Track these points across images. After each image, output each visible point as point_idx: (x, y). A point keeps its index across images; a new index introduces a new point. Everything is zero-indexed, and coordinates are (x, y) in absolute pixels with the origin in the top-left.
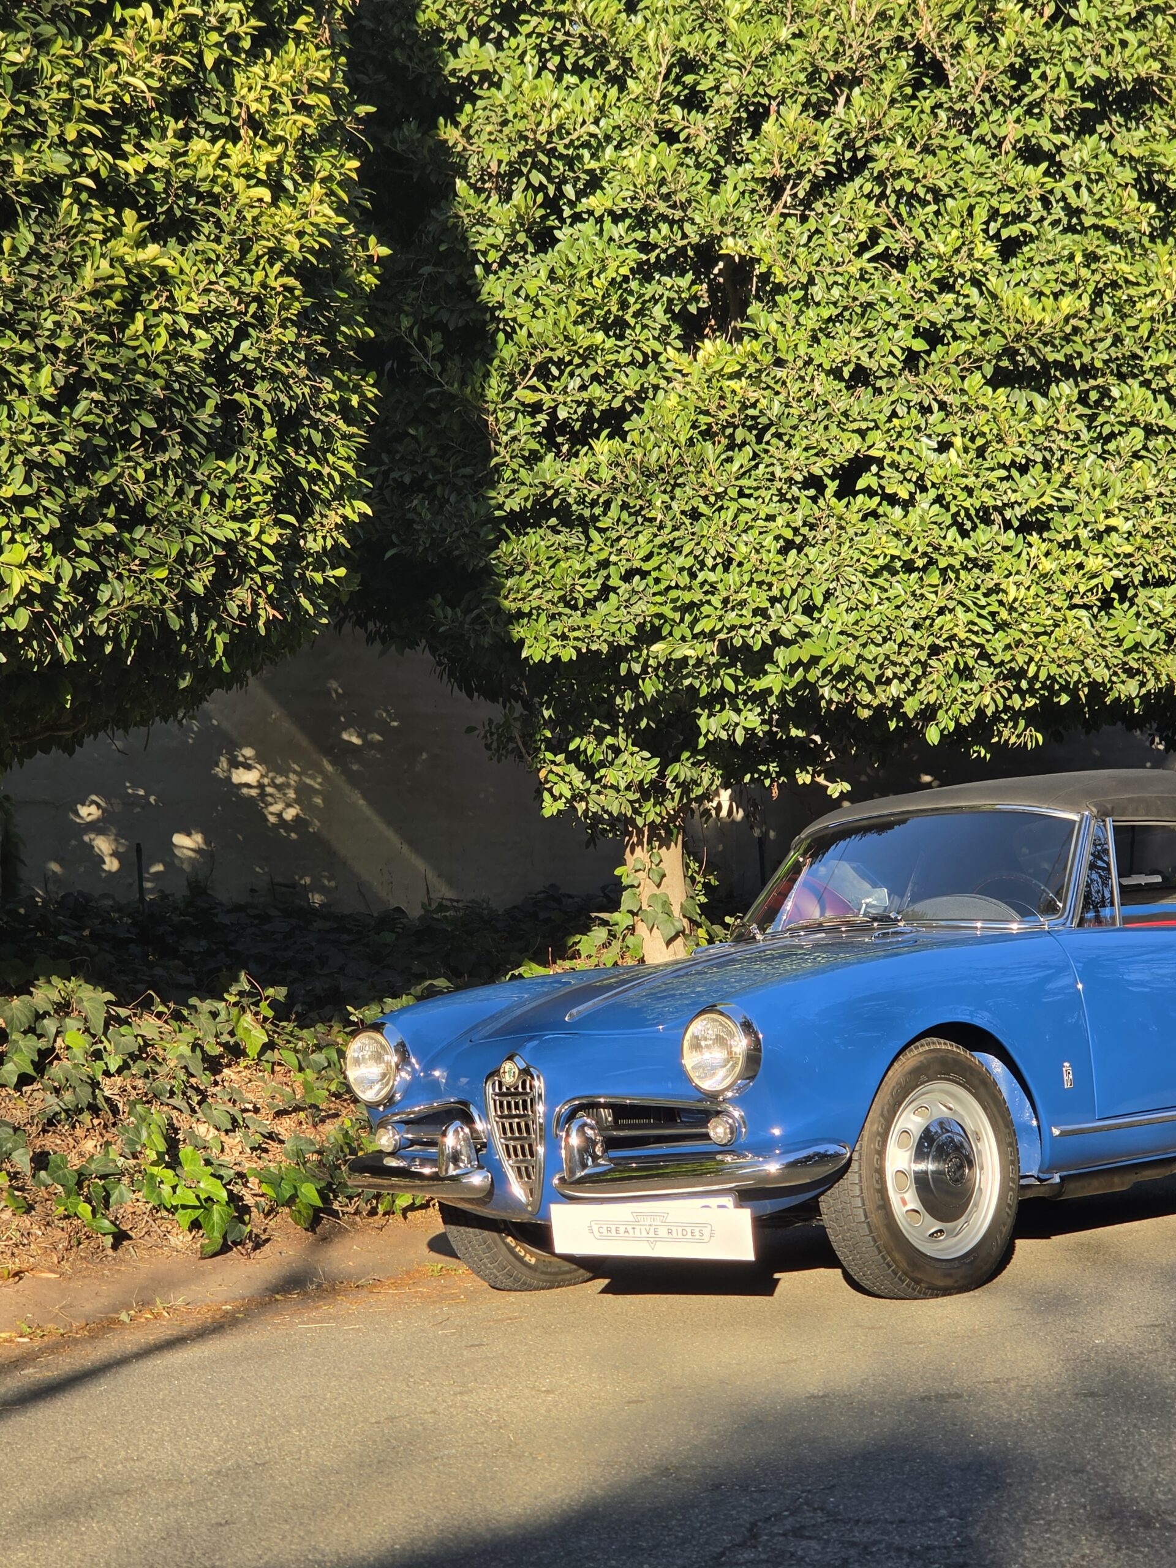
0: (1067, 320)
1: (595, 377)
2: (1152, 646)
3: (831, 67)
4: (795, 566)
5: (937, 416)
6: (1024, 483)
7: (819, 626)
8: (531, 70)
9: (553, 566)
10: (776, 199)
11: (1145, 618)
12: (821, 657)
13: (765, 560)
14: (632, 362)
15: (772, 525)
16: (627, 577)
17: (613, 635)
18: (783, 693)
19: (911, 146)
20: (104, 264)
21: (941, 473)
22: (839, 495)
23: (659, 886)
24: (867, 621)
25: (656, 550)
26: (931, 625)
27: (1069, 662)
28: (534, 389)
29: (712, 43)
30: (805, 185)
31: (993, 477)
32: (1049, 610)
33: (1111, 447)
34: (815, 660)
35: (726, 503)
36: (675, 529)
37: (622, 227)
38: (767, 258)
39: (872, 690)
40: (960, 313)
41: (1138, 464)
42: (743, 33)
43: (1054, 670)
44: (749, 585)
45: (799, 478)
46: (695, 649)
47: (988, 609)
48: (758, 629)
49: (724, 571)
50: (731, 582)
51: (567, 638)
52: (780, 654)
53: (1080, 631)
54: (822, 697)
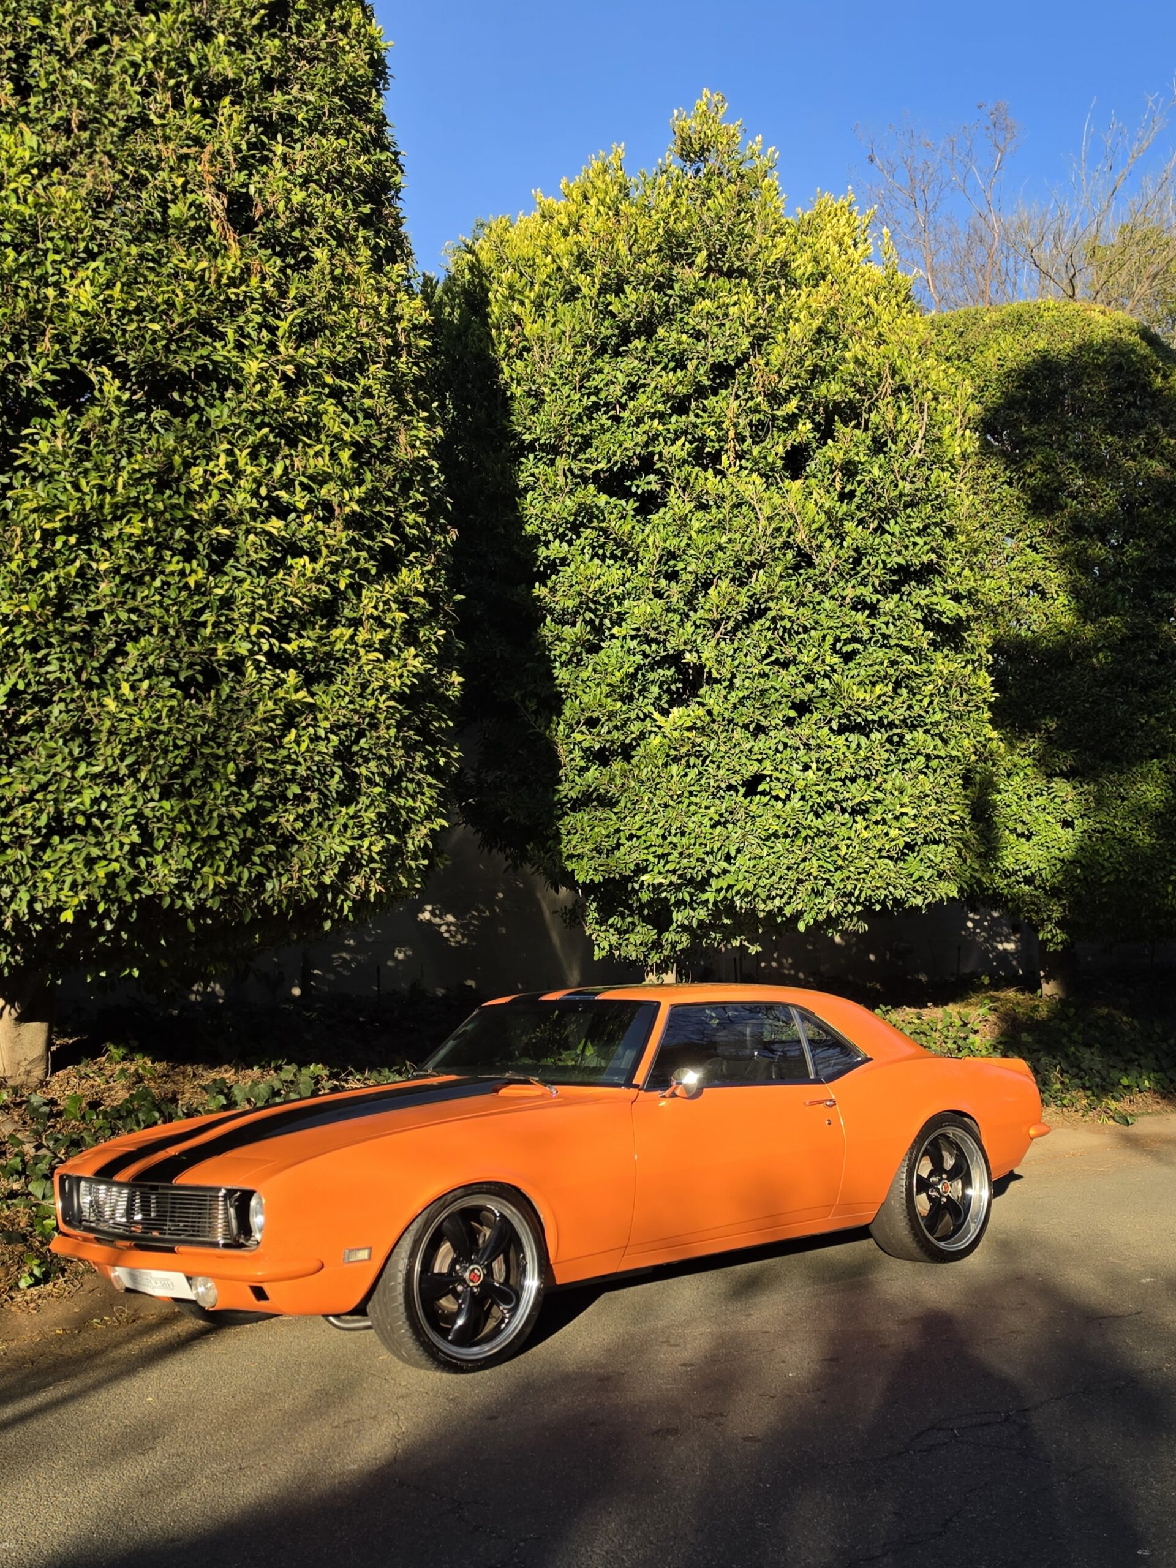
0: (879, 697)
1: (616, 727)
2: (929, 879)
3: (747, 558)
4: (720, 835)
5: (802, 752)
6: (854, 787)
8: (587, 557)
10: (717, 630)
11: (925, 863)
14: (638, 717)
15: (708, 811)
16: (631, 837)
18: (715, 903)
19: (792, 601)
20: (270, 704)
21: (803, 783)
22: (745, 796)
28: (583, 733)
29: (683, 544)
30: (731, 624)
31: (833, 785)
33: (906, 767)
34: (730, 887)
35: (683, 799)
36: (655, 813)
37: (635, 642)
38: (709, 664)
39: (764, 902)
40: (818, 693)
41: (921, 777)
42: (699, 540)
43: (869, 892)
45: (723, 785)
46: (666, 878)
47: (831, 859)
48: (699, 868)
49: (681, 836)
50: (684, 843)
51: (598, 870)
52: (713, 882)
53: (885, 871)
54: (736, 906)
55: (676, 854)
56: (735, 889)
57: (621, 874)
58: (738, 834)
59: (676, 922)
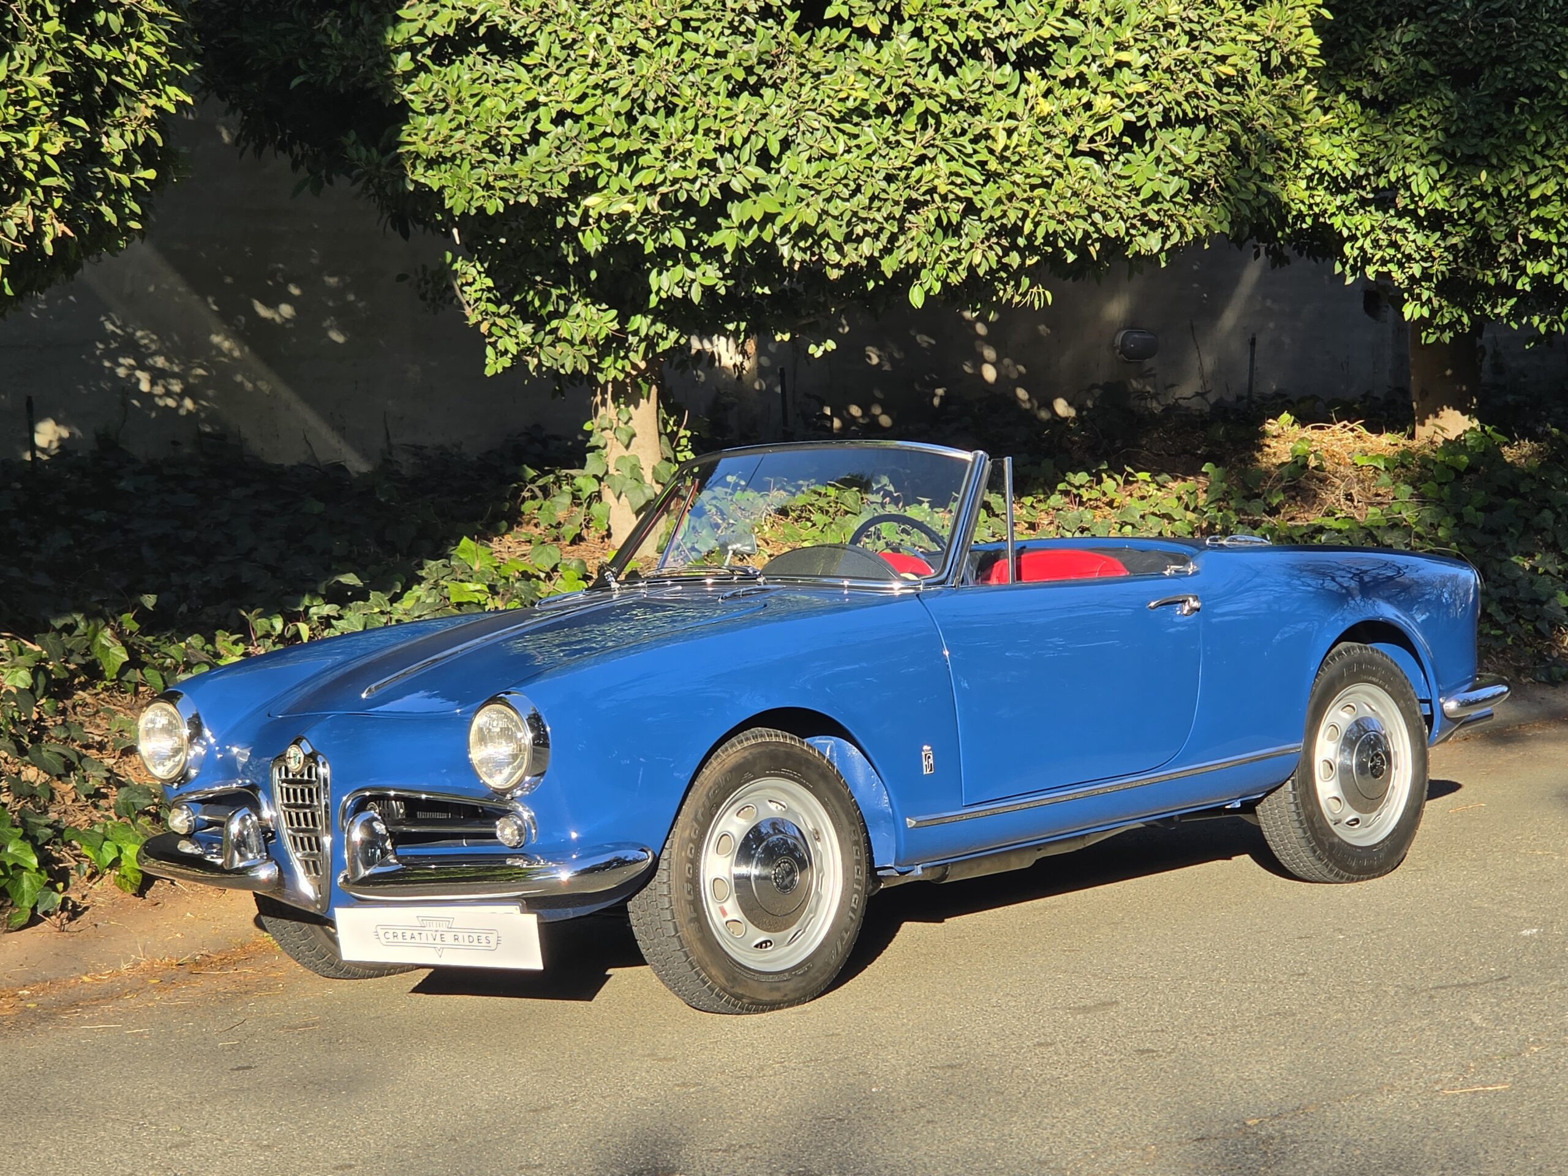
2: (1172, 197)
4: (747, 111)
6: (1021, 10)
7: (778, 176)
9: (477, 104)
11: (1166, 165)
12: (780, 214)
13: (714, 104)
15: (722, 62)
16: (560, 119)
17: (544, 186)
18: (739, 251)
21: (918, 2)
22: (799, 29)
23: (627, 447)
24: (833, 173)
25: (590, 91)
26: (907, 177)
27: (1071, 217)
31: (981, 7)
32: (1048, 158)
34: (769, 218)
35: (670, 37)
36: (611, 67)
39: (839, 248)
43: (1053, 226)
44: (694, 132)
45: (754, 8)
46: (635, 203)
47: (976, 158)
48: (705, 181)
49: (667, 116)
50: (672, 130)
51: (493, 188)
52: (733, 208)
53: (1086, 181)
54: (782, 257)
55: (656, 150)
56: (780, 222)
57: (541, 196)
58: (784, 109)
59: (658, 293)
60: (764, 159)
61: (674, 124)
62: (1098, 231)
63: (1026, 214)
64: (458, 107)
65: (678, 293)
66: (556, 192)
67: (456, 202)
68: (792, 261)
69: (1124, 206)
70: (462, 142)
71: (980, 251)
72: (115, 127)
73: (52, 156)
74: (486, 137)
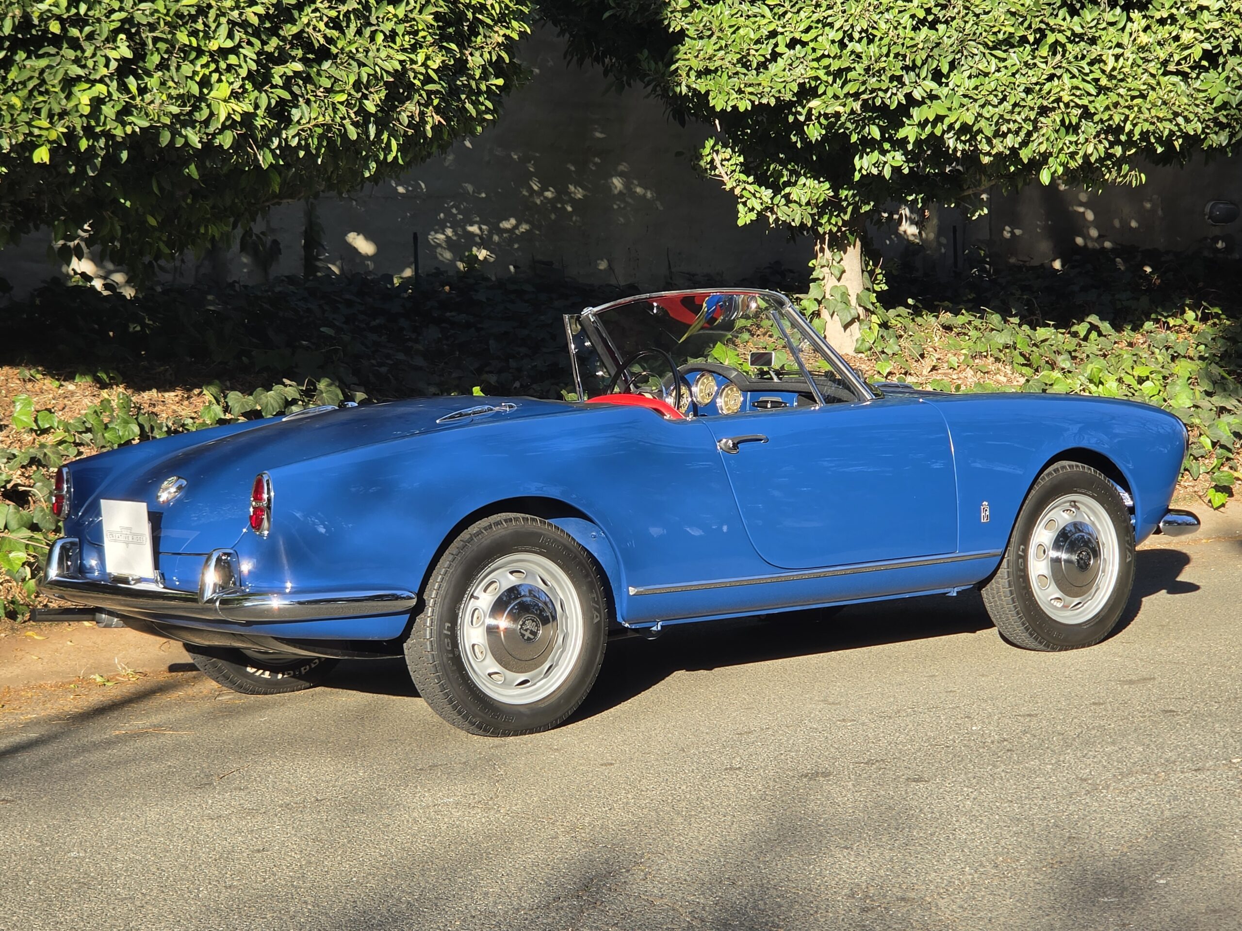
4: (925, 41)
7: (948, 88)
9: (734, 33)
12: (947, 116)
13: (902, 35)
16: (792, 44)
17: (779, 92)
18: (918, 142)
23: (839, 280)
24: (986, 87)
25: (814, 25)
26: (1040, 90)
27: (1160, 120)
32: (1145, 76)
34: (939, 119)
39: (989, 141)
43: (1146, 126)
44: (887, 55)
46: (844, 106)
47: (1091, 76)
48: (895, 91)
49: (868, 44)
50: (872, 54)
51: (743, 92)
52: (915, 112)
53: (1172, 94)
54: (949, 147)
56: (947, 122)
57: (778, 99)
58: (953, 39)
59: (860, 171)
60: (938, 76)
61: (873, 49)
62: (1180, 130)
63: (1127, 118)
64: (720, 34)
65: (875, 171)
66: (788, 97)
67: (718, 103)
68: (955, 150)
69: (1201, 111)
70: (723, 59)
71: (1092, 145)
72: (477, 49)
73: (433, 70)
74: (739, 56)
